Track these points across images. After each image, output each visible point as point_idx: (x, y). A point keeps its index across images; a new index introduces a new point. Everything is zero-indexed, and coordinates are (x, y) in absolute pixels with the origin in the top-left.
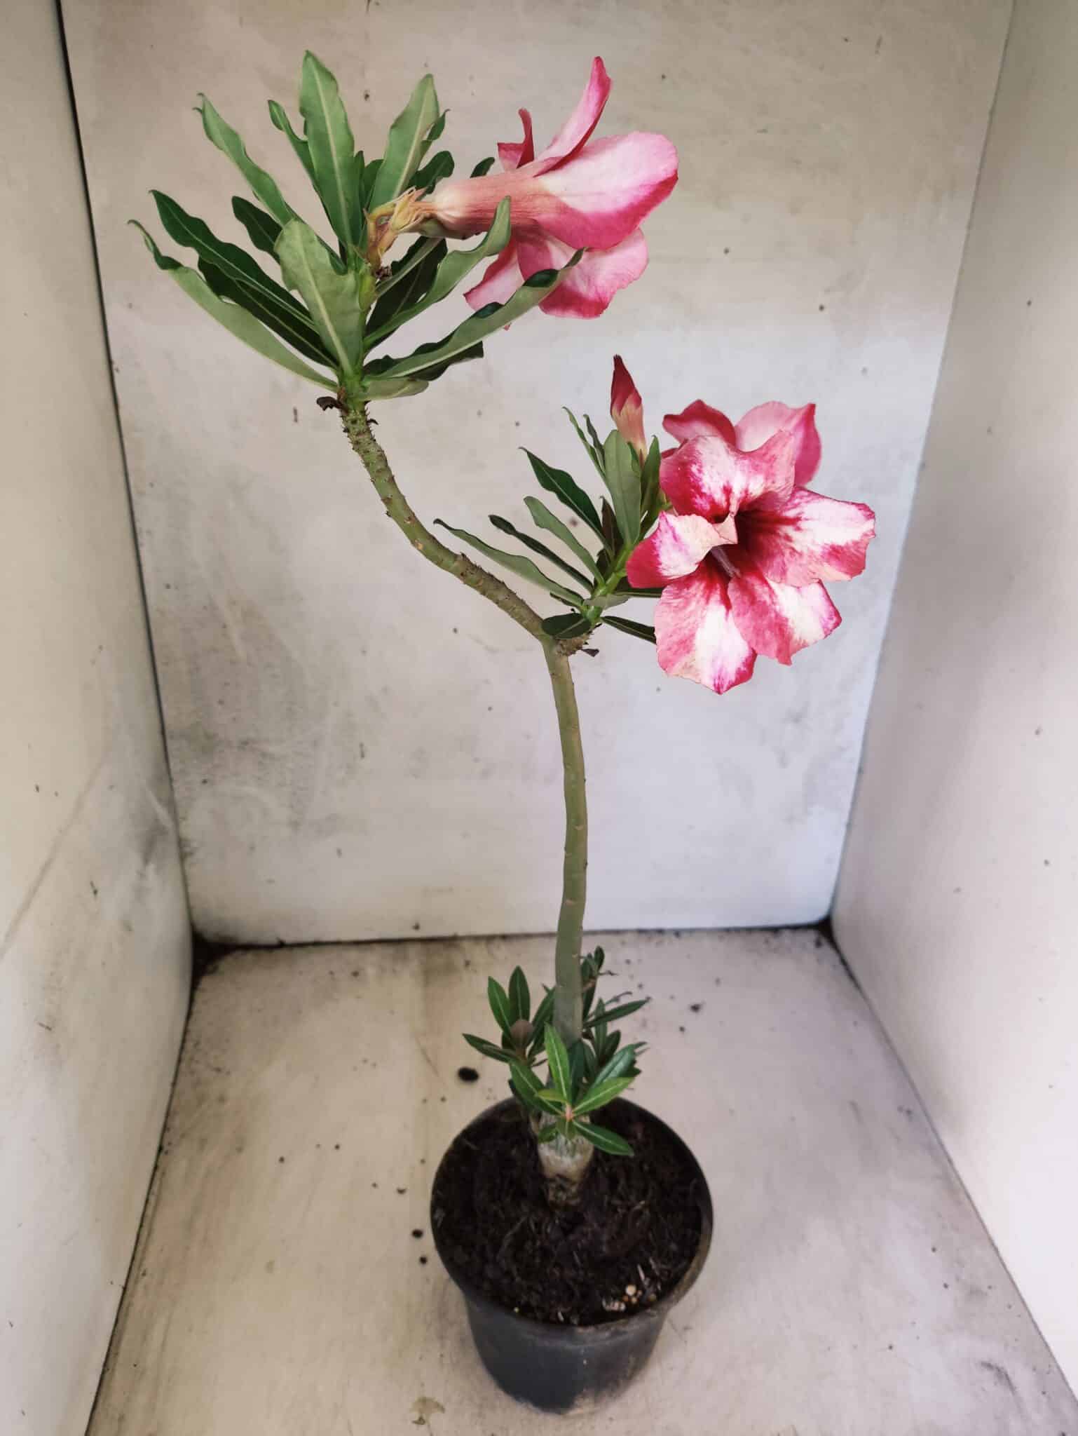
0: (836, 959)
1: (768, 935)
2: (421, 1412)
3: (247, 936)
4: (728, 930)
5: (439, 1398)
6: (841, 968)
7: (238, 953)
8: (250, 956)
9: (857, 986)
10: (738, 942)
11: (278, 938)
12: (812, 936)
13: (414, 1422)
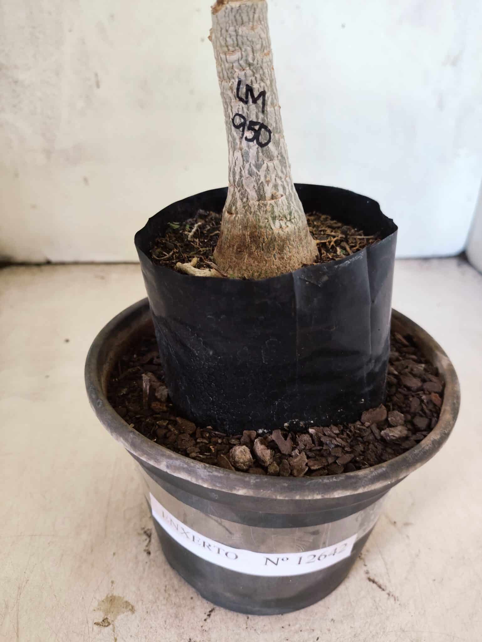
2: (107, 612)
5: (130, 598)
11: (45, 259)
13: (97, 624)
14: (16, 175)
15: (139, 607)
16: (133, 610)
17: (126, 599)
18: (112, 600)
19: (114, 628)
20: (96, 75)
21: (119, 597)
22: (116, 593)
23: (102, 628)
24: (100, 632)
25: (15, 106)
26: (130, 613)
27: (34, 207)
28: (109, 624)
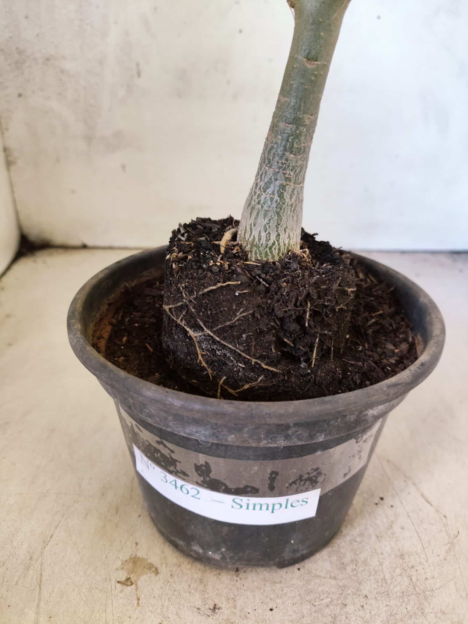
2: (130, 572)
3: (59, 240)
5: (154, 559)
7: (53, 250)
13: (118, 582)
14: (58, 160)
15: (163, 569)
16: (157, 572)
17: (150, 561)
18: (135, 561)
19: (137, 589)
20: (138, 65)
21: (142, 558)
22: (140, 554)
23: (124, 586)
24: (122, 591)
25: (60, 94)
26: (153, 574)
27: (73, 192)
28: (132, 584)
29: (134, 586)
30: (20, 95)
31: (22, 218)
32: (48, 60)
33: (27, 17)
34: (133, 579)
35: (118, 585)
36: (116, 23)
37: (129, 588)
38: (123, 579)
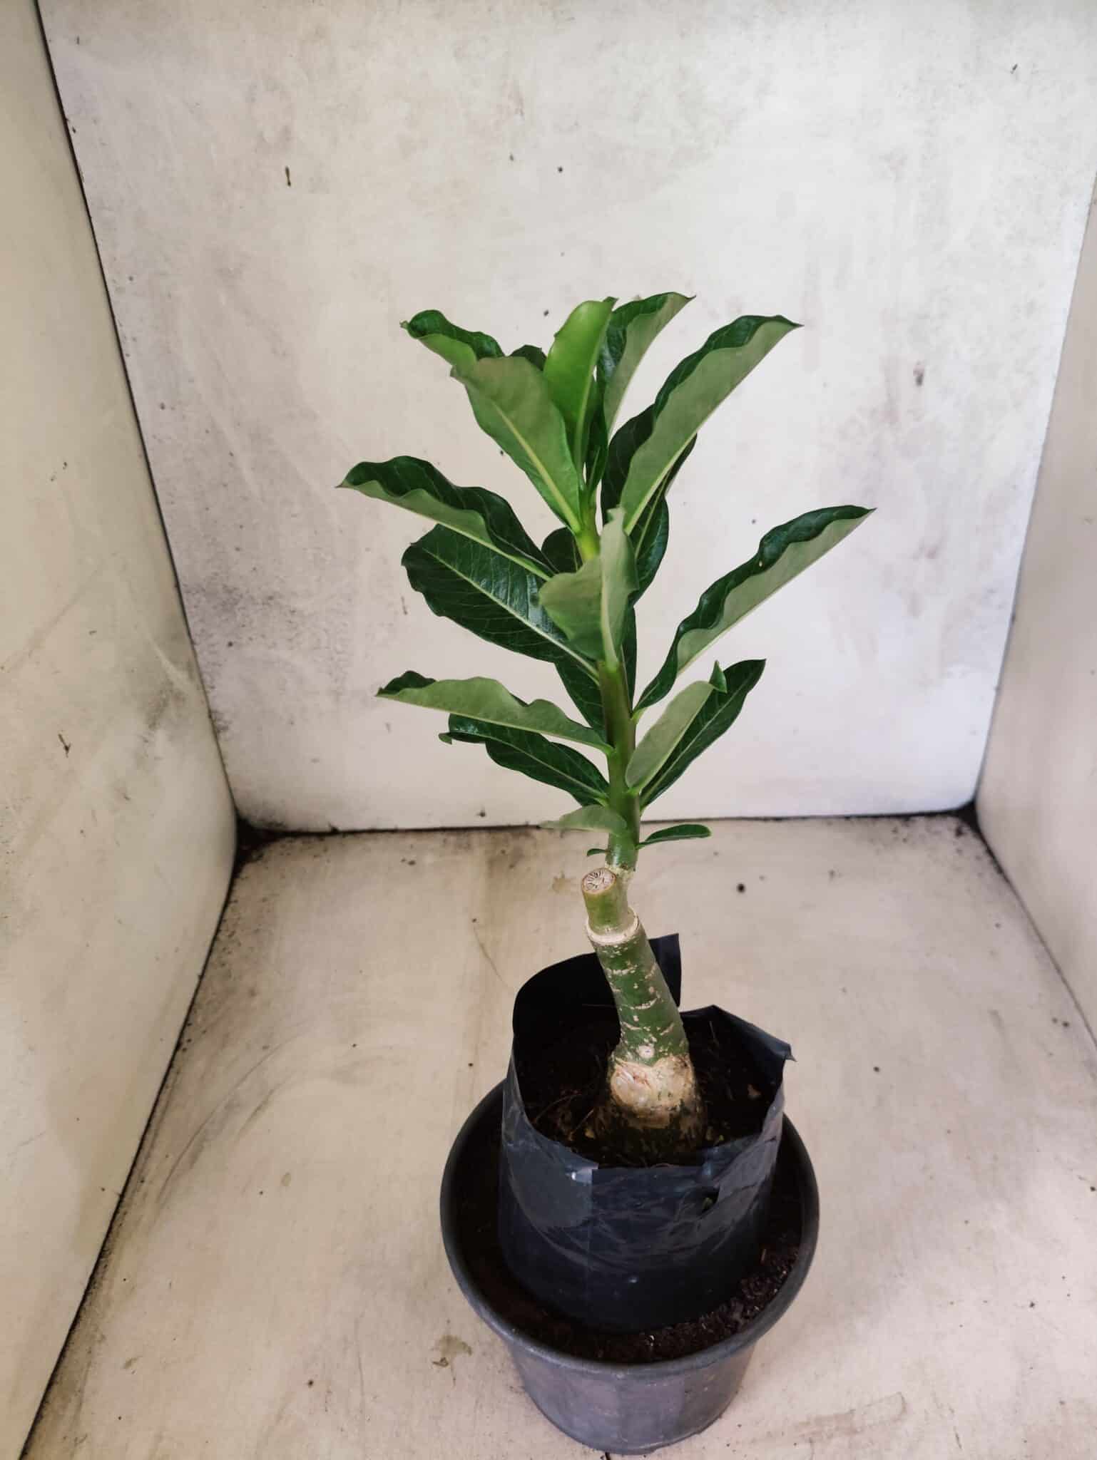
0: (981, 850)
1: (897, 823)
2: (445, 1351)
3: (295, 823)
4: (848, 818)
5: (467, 1338)
6: (987, 859)
7: (286, 841)
8: (298, 843)
9: (1007, 880)
10: (858, 828)
11: (330, 825)
12: (952, 823)
13: (435, 1363)
14: (292, 723)
15: (477, 1350)
16: (470, 1352)
17: (464, 1340)
18: (449, 1340)
19: (452, 1370)
20: (403, 599)
21: (456, 1339)
22: (453, 1333)
23: (440, 1367)
24: (438, 1371)
25: (290, 640)
26: (467, 1355)
27: (315, 761)
28: (447, 1364)
29: (449, 1367)
30: (230, 644)
31: (237, 796)
32: (271, 598)
33: (238, 549)
34: (448, 1359)
35: (434, 1366)
36: (367, 550)
37: (444, 1369)
38: (438, 1360)
